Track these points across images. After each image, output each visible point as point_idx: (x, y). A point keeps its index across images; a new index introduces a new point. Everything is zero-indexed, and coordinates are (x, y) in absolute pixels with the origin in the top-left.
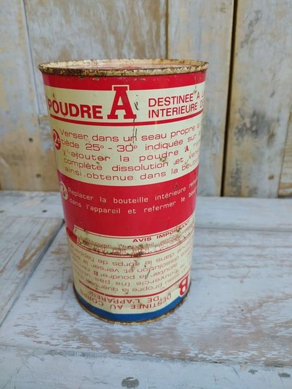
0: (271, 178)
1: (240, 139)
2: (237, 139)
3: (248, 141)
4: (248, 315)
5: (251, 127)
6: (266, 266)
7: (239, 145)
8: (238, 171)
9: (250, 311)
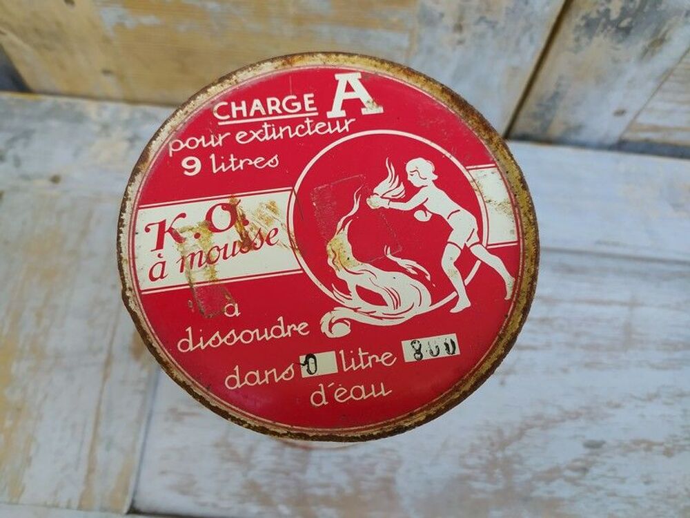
0: (621, 113)
1: (584, 40)
2: (577, 40)
3: (600, 46)
4: (499, 455)
5: (620, 19)
6: (548, 345)
7: (577, 49)
8: (556, 96)
9: (504, 445)
